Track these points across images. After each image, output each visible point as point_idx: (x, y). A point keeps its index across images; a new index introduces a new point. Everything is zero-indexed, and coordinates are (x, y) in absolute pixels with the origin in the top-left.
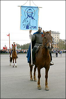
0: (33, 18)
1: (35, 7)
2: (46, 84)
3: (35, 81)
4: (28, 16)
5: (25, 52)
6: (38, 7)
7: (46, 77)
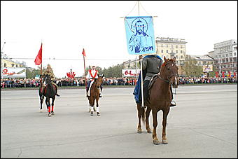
0: (145, 34)
1: (147, 17)
2: (164, 135)
3: (149, 132)
4: (137, 31)
5: (113, 84)
6: (151, 17)
7: (164, 124)
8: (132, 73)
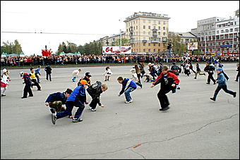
8: (113, 50)
